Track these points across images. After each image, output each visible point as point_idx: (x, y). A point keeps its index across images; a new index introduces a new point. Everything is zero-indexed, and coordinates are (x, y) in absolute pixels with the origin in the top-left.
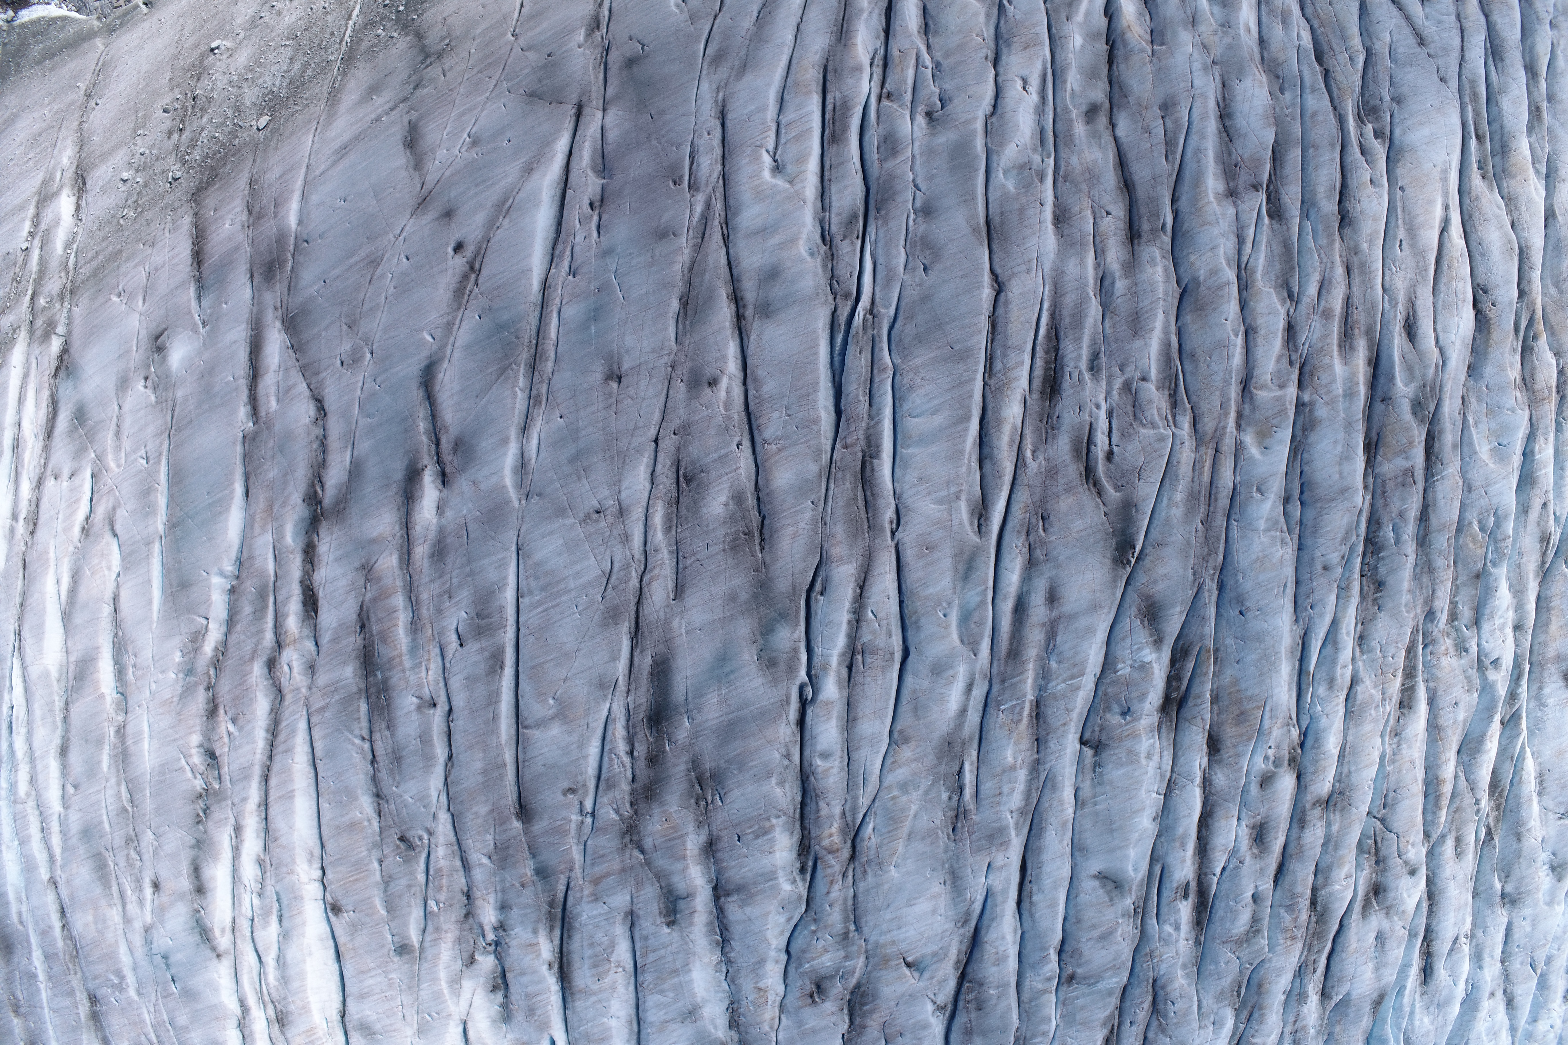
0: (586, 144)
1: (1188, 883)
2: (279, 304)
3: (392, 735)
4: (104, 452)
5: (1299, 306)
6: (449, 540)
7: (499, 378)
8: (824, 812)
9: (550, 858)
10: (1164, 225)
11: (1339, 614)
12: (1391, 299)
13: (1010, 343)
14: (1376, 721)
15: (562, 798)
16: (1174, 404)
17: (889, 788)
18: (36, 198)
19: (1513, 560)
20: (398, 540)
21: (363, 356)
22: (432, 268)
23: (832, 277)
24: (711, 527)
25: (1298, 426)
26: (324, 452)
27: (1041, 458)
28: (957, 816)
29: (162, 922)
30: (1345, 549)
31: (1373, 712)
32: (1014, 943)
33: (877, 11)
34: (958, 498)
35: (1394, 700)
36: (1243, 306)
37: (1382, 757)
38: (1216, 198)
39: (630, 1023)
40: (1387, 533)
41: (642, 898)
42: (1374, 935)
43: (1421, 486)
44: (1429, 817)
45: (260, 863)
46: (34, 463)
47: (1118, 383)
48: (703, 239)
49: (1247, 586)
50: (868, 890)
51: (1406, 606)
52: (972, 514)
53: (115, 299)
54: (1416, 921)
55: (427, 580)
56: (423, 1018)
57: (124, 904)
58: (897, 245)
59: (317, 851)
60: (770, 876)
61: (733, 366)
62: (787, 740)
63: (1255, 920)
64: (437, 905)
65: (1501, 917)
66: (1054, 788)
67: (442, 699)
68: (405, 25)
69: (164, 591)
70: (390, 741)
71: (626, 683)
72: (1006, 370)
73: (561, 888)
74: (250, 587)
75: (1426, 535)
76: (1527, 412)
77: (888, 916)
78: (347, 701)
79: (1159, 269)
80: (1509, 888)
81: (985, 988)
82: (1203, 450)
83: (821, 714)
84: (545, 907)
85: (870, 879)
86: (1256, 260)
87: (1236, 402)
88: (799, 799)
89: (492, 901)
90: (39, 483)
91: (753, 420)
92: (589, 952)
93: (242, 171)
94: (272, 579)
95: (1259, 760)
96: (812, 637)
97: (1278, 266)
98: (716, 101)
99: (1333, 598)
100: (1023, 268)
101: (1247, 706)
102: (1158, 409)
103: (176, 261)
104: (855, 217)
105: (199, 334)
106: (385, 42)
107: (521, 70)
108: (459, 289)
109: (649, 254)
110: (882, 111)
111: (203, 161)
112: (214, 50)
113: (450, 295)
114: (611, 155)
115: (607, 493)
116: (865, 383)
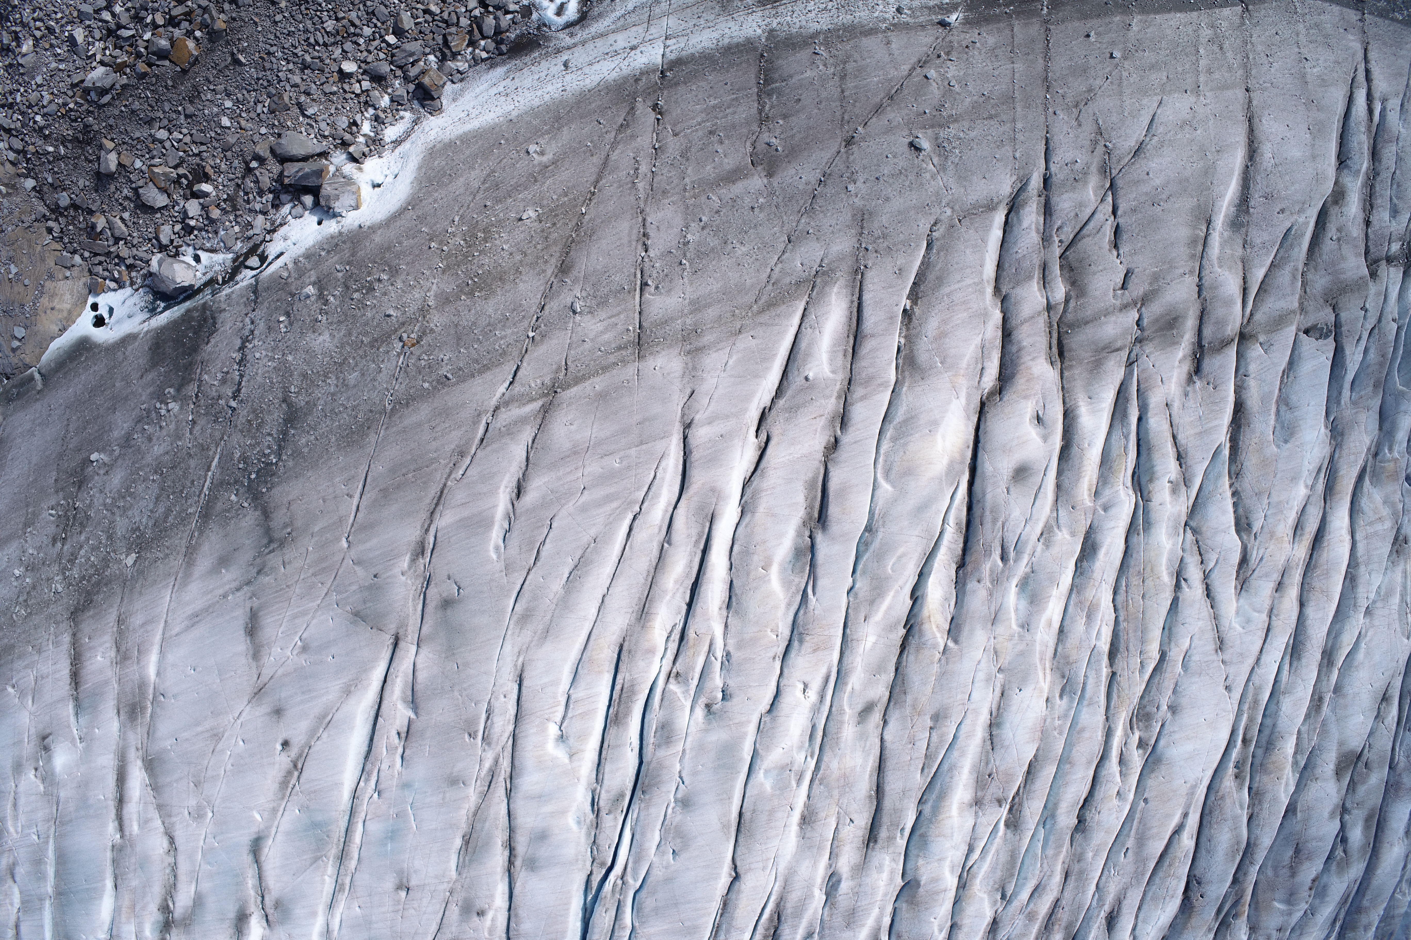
2: (140, 746)
5: (1009, 906)
7: (311, 865)
10: (903, 829)
12: (1100, 899)
13: (734, 923)
21: (205, 814)
22: (262, 758)
23: (594, 844)
26: (175, 878)
33: (681, 590)
38: (959, 808)
48: (489, 786)
53: (10, 689)
58: (653, 831)
61: (500, 901)
68: (256, 497)
79: (885, 876)
86: (980, 868)
93: (112, 606)
97: (999, 873)
98: (516, 665)
100: (761, 865)
103: (57, 676)
104: (622, 795)
105: (77, 747)
106: (237, 510)
107: (350, 585)
108: (284, 782)
109: (441, 796)
110: (666, 695)
111: (81, 582)
112: (93, 462)
113: (276, 786)
114: (419, 694)
116: (606, 935)
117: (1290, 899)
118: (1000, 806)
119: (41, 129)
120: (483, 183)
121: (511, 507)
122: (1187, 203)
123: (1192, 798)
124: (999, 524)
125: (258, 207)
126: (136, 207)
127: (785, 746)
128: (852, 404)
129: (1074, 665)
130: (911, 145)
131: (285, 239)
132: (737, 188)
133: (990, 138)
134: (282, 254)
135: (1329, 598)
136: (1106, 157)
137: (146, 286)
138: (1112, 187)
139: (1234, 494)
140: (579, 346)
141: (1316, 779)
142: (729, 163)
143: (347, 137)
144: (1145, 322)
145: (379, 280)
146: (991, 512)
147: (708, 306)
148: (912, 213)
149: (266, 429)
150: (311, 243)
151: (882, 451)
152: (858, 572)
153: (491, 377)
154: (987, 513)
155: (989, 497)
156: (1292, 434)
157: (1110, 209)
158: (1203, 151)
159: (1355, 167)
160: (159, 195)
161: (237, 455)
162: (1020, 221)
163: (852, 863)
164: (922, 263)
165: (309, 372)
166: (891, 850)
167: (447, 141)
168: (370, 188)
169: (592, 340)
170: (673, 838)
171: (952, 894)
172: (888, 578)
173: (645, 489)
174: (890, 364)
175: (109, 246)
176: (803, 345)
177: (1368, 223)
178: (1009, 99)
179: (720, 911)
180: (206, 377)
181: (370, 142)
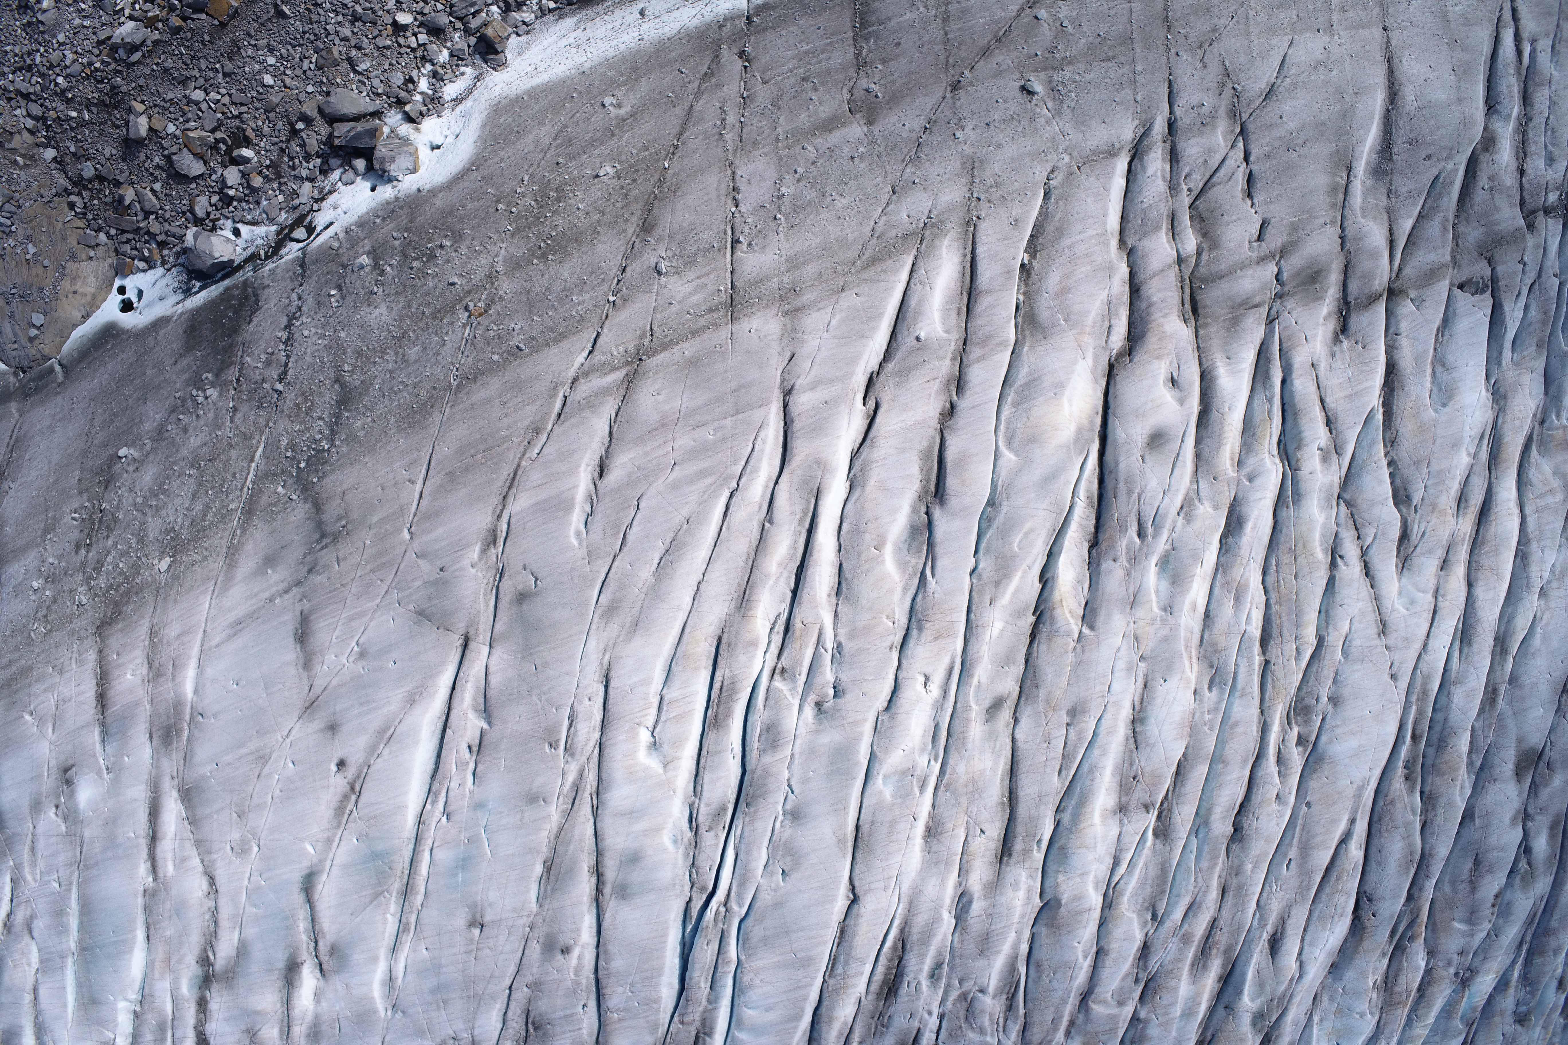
0: (469, 685)
2: (175, 774)
4: (21, 863)
5: (1160, 928)
6: (324, 1027)
7: (371, 902)
10: (1039, 841)
12: (1262, 918)
13: (853, 953)
16: (1010, 1007)
20: (279, 1015)
21: (250, 848)
22: (314, 781)
23: (693, 865)
26: (216, 924)
33: (785, 574)
36: (1102, 927)
38: (1102, 816)
47: (954, 995)
48: (573, 804)
53: (28, 717)
58: (760, 848)
61: (586, 937)
68: (306, 488)
72: (845, 976)
74: (151, 1019)
76: (1377, 1017)
79: (1021, 894)
86: (1126, 883)
87: (1071, 1012)
91: (601, 987)
93: (143, 617)
94: (171, 1018)
97: (1149, 889)
98: (601, 664)
100: (882, 884)
102: (991, 1015)
103: (81, 698)
104: (724, 809)
105: (103, 780)
106: (284, 504)
107: (413, 580)
108: (339, 808)
109: (518, 816)
110: (771, 693)
111: (107, 592)
112: (121, 458)
113: (331, 812)
114: (492, 701)
115: (462, 1027)
116: (708, 971)
117: (1471, 919)
118: (1148, 812)
119: (63, 92)
120: (555, 140)
121: (592, 487)
122: (1326, 148)
123: (1359, 802)
124: (1135, 496)
125: (304, 173)
126: (169, 177)
127: (905, 748)
128: (968, 366)
129: (1223, 653)
130: (1023, 88)
131: (335, 208)
132: (835, 137)
133: (1108, 80)
134: (331, 224)
135: (1499, 577)
136: (1235, 100)
137: (179, 265)
138: (1243, 132)
139: (1390, 464)
140: (665, 310)
141: (1495, 780)
142: (825, 111)
143: (403, 94)
144: (1285, 276)
145: (442, 247)
146: (1126, 483)
147: (806, 263)
148: (1027, 160)
149: (317, 413)
150: (364, 210)
151: (1003, 417)
152: (981, 552)
153: (568, 346)
154: (1121, 484)
155: (1122, 466)
156: (1450, 398)
157: (1242, 155)
158: (1340, 94)
159: (1505, 112)
160: (195, 162)
161: (284, 442)
162: (1144, 168)
163: (984, 880)
164: (1040, 214)
165: (365, 349)
166: (1027, 865)
167: (513, 96)
168: (428, 151)
169: (680, 302)
170: (783, 856)
171: (1097, 914)
172: (1014, 557)
173: (743, 463)
174: (1009, 322)
175: (138, 222)
176: (913, 302)
177: (1522, 172)
178: (1127, 40)
179: (837, 940)
180: (248, 359)
181: (428, 101)
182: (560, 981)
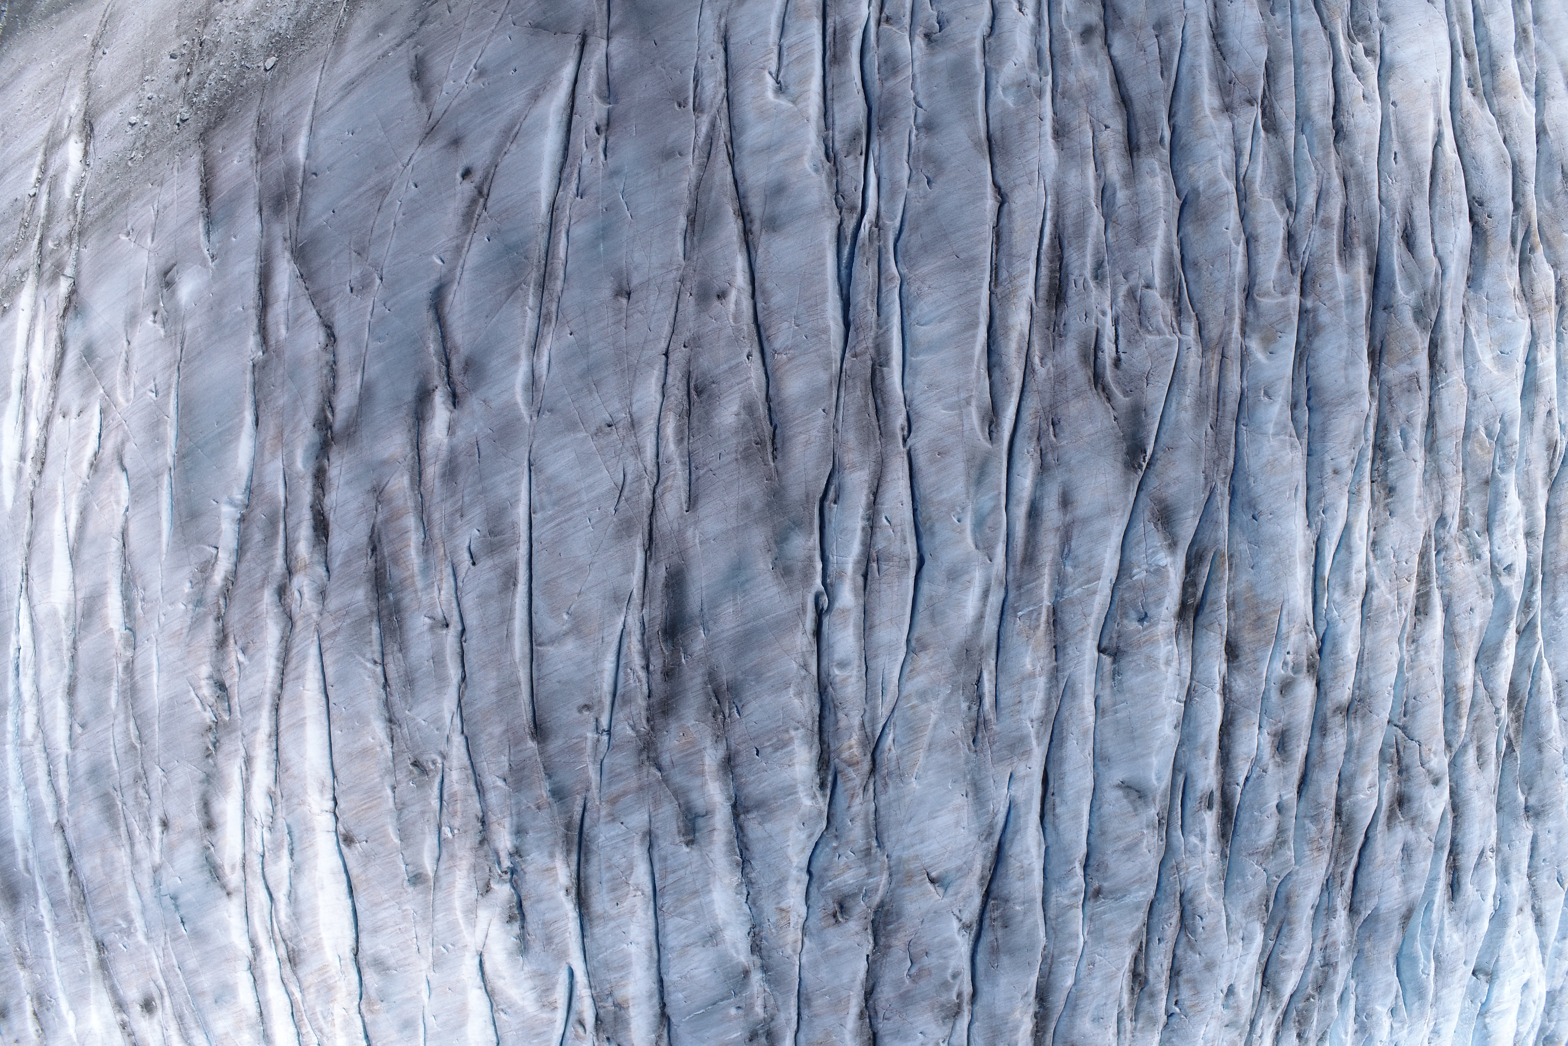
0: (592, 71)
1: (1212, 793)
2: (288, 235)
3: (405, 657)
4: (113, 388)
5: (1298, 215)
6: (461, 459)
7: (508, 297)
8: (843, 723)
9: (565, 777)
10: (1162, 139)
11: (1351, 519)
12: (1388, 210)
13: (1015, 251)
14: (1392, 626)
15: (578, 715)
16: (1179, 312)
17: (908, 697)
18: (44, 146)
19: (1520, 467)
20: (409, 461)
21: (372, 282)
22: (440, 194)
23: (837, 192)
24: (723, 437)
25: (1302, 333)
26: (334, 377)
27: (1049, 364)
28: (977, 727)
29: (171, 861)
30: (1354, 453)
31: (1389, 617)
32: (1039, 856)
34: (968, 403)
35: (1410, 605)
36: (1243, 216)
37: (1401, 664)
38: (1212, 113)
39: (650, 949)
40: (1395, 438)
41: (660, 816)
42: (1399, 847)
43: (1426, 392)
44: (1450, 726)
45: (271, 796)
46: (43, 402)
47: (1123, 290)
48: (708, 158)
49: (1259, 489)
50: (890, 804)
51: (1417, 511)
52: (983, 420)
53: (123, 237)
54: (1441, 833)
55: (439, 499)
56: (438, 951)
57: (132, 845)
58: (901, 160)
59: (329, 781)
60: (790, 790)
61: (741, 279)
62: (804, 649)
63: (1281, 830)
64: (452, 831)
65: (1525, 831)
66: (1074, 696)
67: (455, 619)
69: (173, 523)
70: (402, 664)
71: (641, 596)
72: (1012, 279)
73: (578, 809)
74: (260, 514)
75: (1433, 442)
76: (1528, 321)
77: (911, 830)
78: (359, 624)
80: (1532, 801)
81: (1010, 904)
82: (1209, 355)
83: (838, 622)
84: (562, 830)
85: (891, 791)
86: (1254, 171)
87: (1240, 309)
88: (817, 711)
89: (507, 825)
90: (48, 422)
91: (762, 331)
92: (607, 876)
93: (250, 110)
94: (283, 505)
95: (1278, 665)
96: (826, 546)
97: (1276, 178)
98: (719, 27)
99: (1344, 502)
100: (1026, 179)
101: (1264, 611)
102: (1164, 316)
103: (184, 198)
104: (858, 134)
105: (208, 267)
107: (526, 3)
108: (467, 213)
109: (656, 173)
110: (881, 36)
111: (211, 102)
113: (458, 219)
114: (616, 83)
115: (618, 406)
116: (872, 293)
127: (1016, 62)
163: (1122, 170)
166: (1157, 157)
170: (925, 166)
179: (994, 243)
182: (721, 329)
